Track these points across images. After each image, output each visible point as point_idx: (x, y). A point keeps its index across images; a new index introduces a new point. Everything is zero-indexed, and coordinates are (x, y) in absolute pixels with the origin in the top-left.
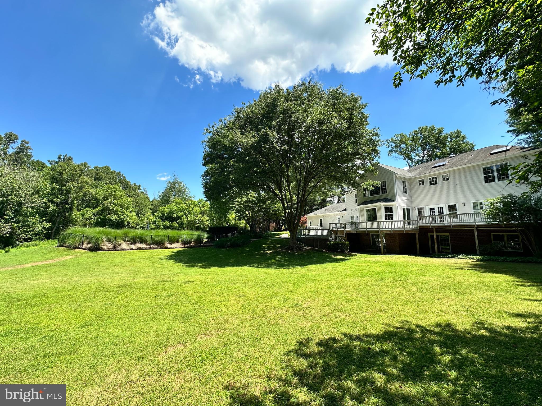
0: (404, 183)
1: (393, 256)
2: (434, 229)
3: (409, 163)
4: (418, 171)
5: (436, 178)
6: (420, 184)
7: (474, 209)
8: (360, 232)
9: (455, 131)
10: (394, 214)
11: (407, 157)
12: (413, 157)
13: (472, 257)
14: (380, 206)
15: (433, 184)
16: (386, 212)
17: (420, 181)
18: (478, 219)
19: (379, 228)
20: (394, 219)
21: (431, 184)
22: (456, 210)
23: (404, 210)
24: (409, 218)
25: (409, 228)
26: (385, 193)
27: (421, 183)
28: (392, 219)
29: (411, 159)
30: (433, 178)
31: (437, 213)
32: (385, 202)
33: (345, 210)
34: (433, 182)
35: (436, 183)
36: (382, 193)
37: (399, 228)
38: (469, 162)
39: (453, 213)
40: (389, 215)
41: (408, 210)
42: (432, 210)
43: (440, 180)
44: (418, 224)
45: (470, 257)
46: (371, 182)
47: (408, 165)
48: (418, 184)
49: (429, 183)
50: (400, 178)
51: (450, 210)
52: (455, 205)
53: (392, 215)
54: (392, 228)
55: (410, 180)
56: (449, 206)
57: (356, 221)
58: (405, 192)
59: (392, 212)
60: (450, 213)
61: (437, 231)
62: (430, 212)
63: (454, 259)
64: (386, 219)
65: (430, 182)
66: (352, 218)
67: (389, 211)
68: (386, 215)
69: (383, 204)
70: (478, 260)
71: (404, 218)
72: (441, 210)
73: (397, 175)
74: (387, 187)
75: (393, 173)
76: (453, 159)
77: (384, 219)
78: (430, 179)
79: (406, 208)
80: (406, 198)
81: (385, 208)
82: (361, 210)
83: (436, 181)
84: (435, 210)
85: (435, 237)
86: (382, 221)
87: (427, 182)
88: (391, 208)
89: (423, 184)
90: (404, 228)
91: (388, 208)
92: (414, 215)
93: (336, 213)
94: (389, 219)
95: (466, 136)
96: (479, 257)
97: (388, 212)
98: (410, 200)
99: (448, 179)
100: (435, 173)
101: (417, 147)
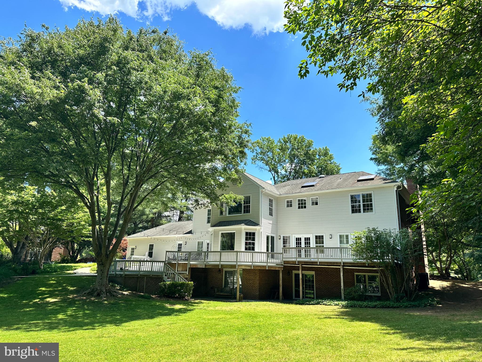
0: (271, 201)
1: (251, 303)
2: (300, 266)
3: (274, 178)
4: (287, 189)
5: (305, 200)
6: (288, 206)
7: (341, 242)
8: (210, 267)
9: (323, 148)
10: (256, 242)
11: (273, 169)
12: (280, 171)
13: (337, 303)
14: (240, 231)
15: (302, 208)
16: (246, 239)
17: (288, 202)
18: (345, 255)
19: (237, 262)
20: (256, 250)
21: (299, 208)
22: (323, 243)
23: (268, 237)
24: (272, 250)
25: (273, 263)
26: (247, 212)
27: (289, 204)
28: (253, 249)
29: (277, 172)
30: (302, 200)
31: (303, 245)
32: (246, 224)
33: (190, 232)
34: (302, 205)
35: (305, 207)
36: (244, 212)
37: (262, 262)
38: (339, 186)
39: (320, 246)
40: (250, 243)
41: (273, 238)
42: (298, 240)
43: (309, 204)
44: (283, 258)
45: (335, 302)
46: (233, 196)
47: (273, 179)
48: (286, 206)
49: (297, 206)
50: (267, 195)
51: (316, 243)
52: (323, 236)
53: (254, 244)
54: (252, 262)
55: (278, 199)
56: (316, 237)
57: (205, 249)
58: (271, 214)
59: (254, 239)
60: (316, 246)
61: (304, 269)
62: (297, 242)
63: (319, 305)
64: (246, 249)
65: (299, 204)
66: (200, 244)
67: (250, 236)
68: (246, 244)
69: (244, 228)
70: (343, 307)
71: (268, 250)
72: (307, 240)
73: (264, 190)
74: (251, 204)
75: (260, 187)
76: (322, 180)
77: (243, 249)
78: (299, 200)
79: (270, 235)
80: (271, 222)
81: (247, 234)
82: (215, 234)
83: (305, 203)
84: (302, 241)
85: (301, 276)
86: (241, 252)
87: (295, 204)
88: (254, 234)
89: (291, 206)
90: (267, 263)
91: (250, 233)
92: (279, 245)
93: (176, 236)
94: (249, 249)
95: (334, 156)
96: (344, 303)
97: (250, 239)
98: (276, 226)
99: (317, 204)
100: (305, 194)
101: (284, 159)
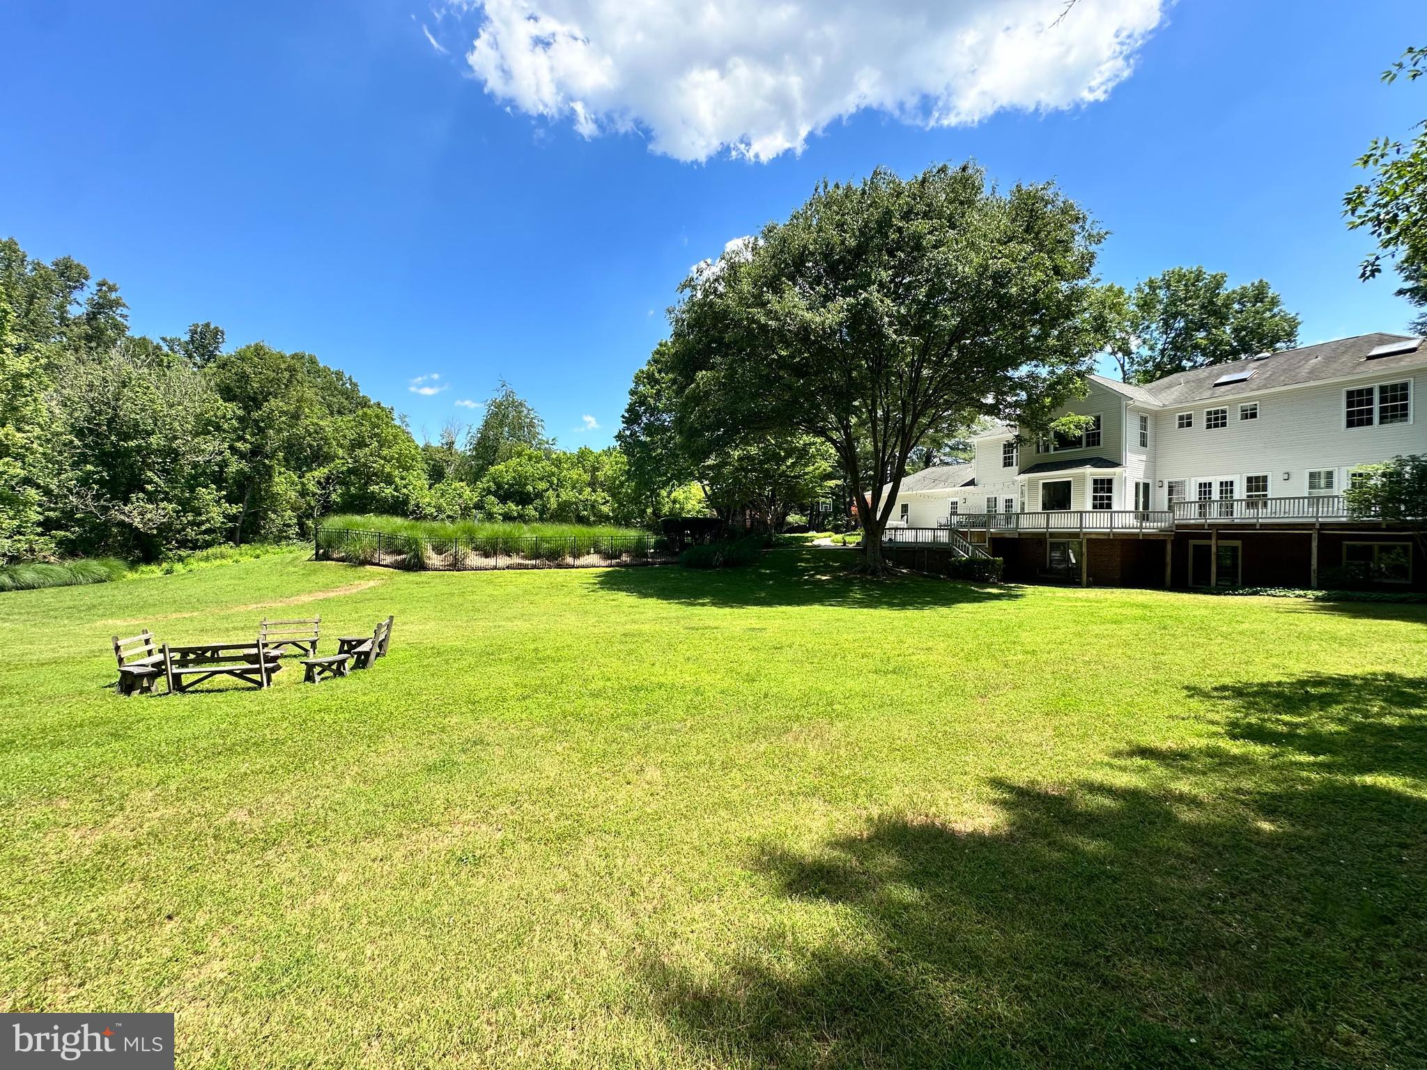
0: (1144, 420)
2: (1213, 532)
5: (1224, 412)
6: (1181, 426)
7: (1312, 486)
9: (1253, 284)
10: (1115, 495)
11: (1120, 349)
14: (1082, 478)
15: (1216, 426)
16: (1095, 490)
17: (1181, 418)
18: (1325, 509)
19: (1081, 527)
21: (1209, 427)
22: (1265, 489)
23: (1137, 485)
24: (1146, 506)
25: (1151, 527)
26: (1094, 445)
27: (1186, 422)
28: (1109, 506)
30: (1216, 412)
31: (1216, 495)
32: (1095, 466)
33: (972, 483)
34: (1217, 420)
35: (1224, 425)
36: (1088, 445)
37: (1129, 528)
38: (1313, 374)
40: (1102, 498)
41: (1146, 486)
42: (1205, 488)
43: (1234, 418)
44: (1174, 519)
46: (1076, 419)
48: (1177, 425)
49: (1205, 424)
50: (1137, 410)
51: (1249, 489)
52: (1265, 478)
53: (1109, 498)
54: (1111, 528)
55: (1158, 416)
56: (1250, 480)
57: (1001, 508)
58: (1144, 444)
59: (1110, 490)
60: (1248, 496)
62: (1200, 491)
64: (1095, 507)
65: (1209, 420)
68: (1095, 498)
69: (1090, 472)
71: (1137, 507)
72: (1227, 487)
73: (1131, 402)
74: (1102, 431)
75: (1123, 397)
77: (1089, 507)
78: (1209, 413)
79: (1141, 481)
80: (1144, 458)
81: (1095, 481)
82: (1032, 484)
83: (1224, 418)
84: (1213, 489)
85: (1214, 549)
86: (1086, 512)
87: (1200, 422)
88: (1110, 481)
89: (1189, 424)
90: (1141, 528)
91: (1102, 481)
92: (1160, 499)
94: (1101, 506)
97: (1102, 489)
98: (1153, 465)
99: (1254, 416)
100: (1224, 399)
